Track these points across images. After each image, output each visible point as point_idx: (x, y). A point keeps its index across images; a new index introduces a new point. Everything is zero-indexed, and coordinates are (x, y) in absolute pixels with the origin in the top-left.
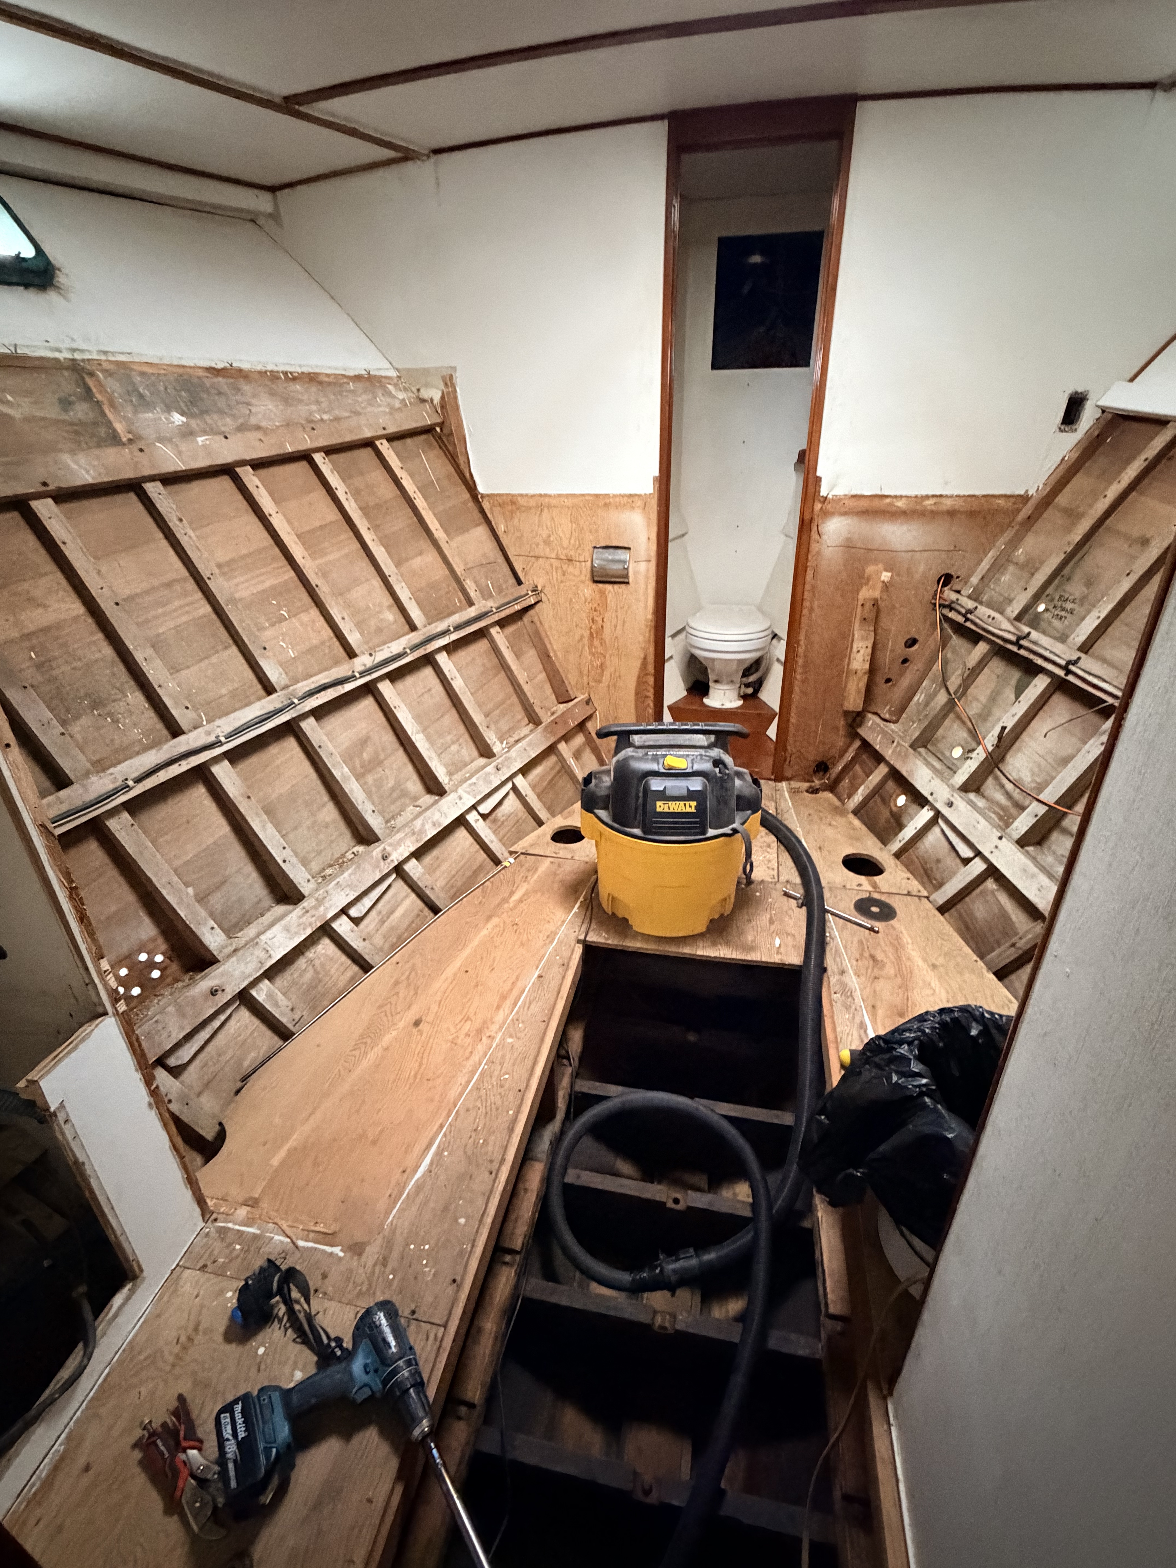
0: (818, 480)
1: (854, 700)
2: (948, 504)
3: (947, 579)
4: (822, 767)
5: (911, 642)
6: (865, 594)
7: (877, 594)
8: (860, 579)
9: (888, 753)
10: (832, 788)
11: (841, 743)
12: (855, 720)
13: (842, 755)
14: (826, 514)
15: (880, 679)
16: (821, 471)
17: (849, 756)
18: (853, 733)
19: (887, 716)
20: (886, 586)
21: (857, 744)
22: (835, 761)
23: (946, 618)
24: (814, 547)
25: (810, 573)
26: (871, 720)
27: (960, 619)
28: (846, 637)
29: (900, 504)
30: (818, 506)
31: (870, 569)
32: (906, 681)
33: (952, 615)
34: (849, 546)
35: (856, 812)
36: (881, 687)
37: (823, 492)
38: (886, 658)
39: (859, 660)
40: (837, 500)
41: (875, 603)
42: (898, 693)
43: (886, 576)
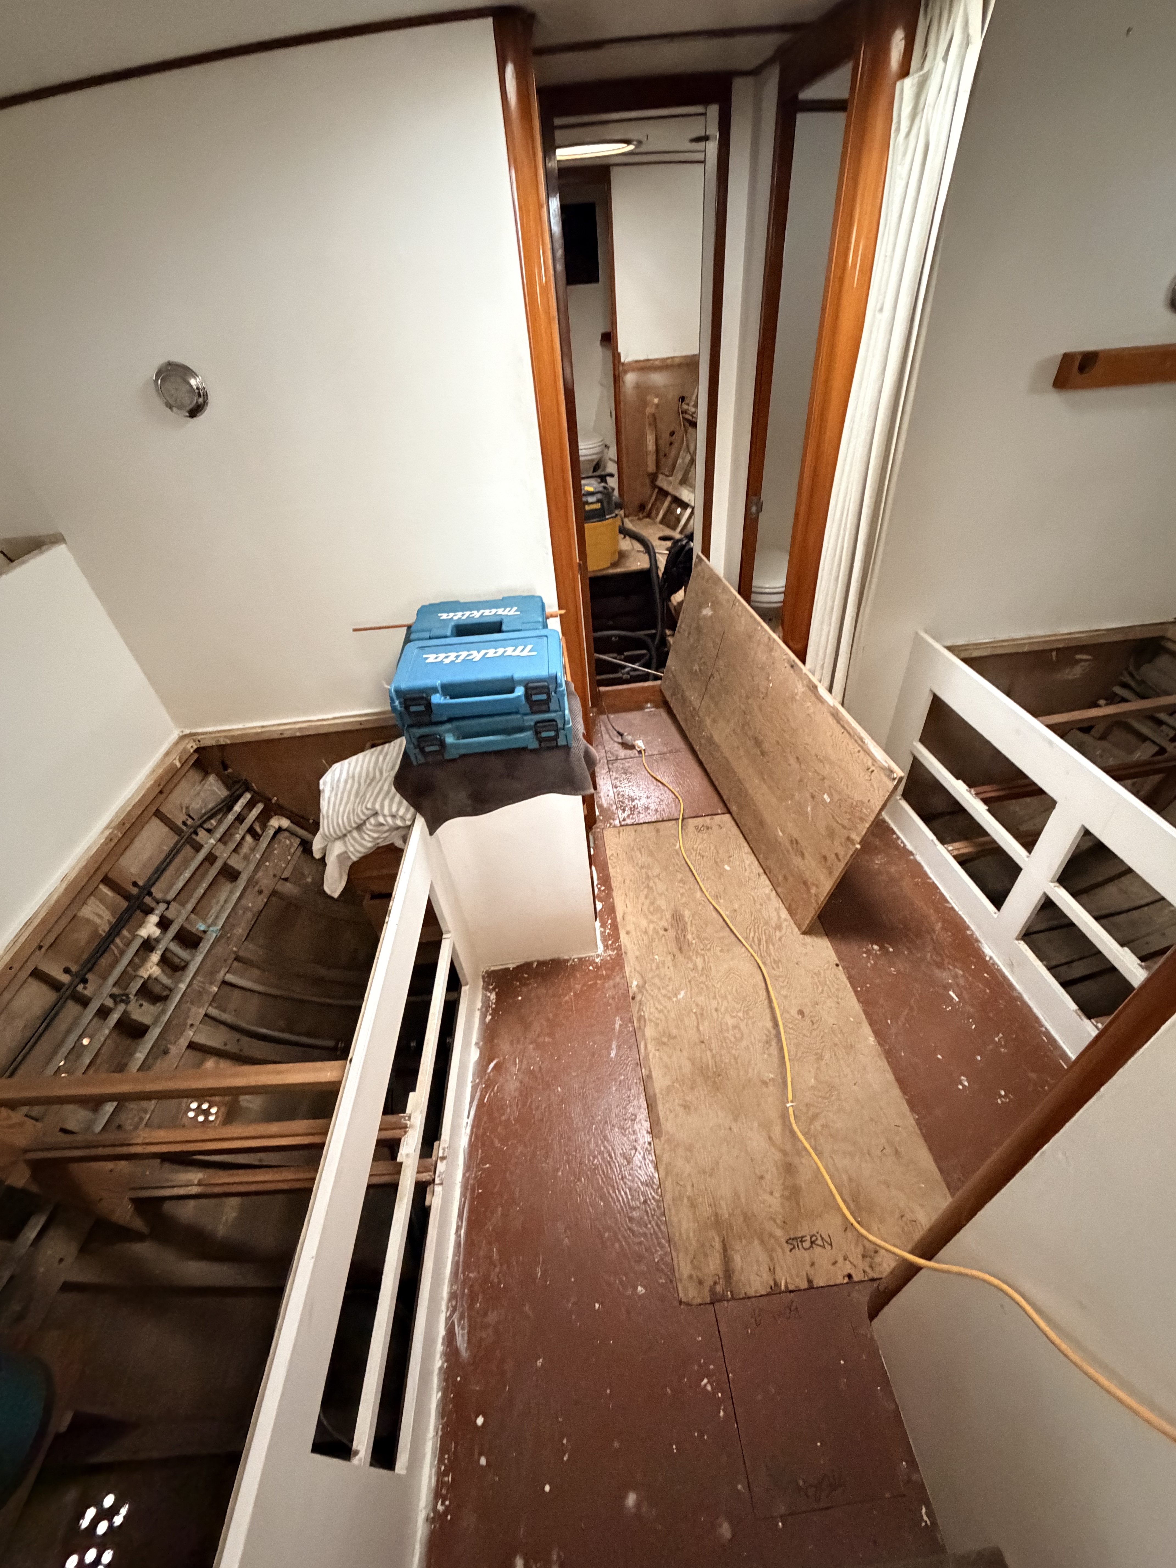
0: (619, 354)
1: (651, 468)
2: (677, 361)
3: (683, 399)
4: (642, 507)
5: (672, 434)
6: (649, 410)
7: (653, 410)
8: (645, 404)
9: (670, 489)
10: (649, 516)
11: (649, 492)
12: (654, 477)
13: (651, 497)
14: (626, 372)
15: (661, 454)
16: (621, 349)
17: (654, 498)
18: (654, 486)
19: (667, 473)
20: (657, 406)
21: (656, 490)
22: (647, 502)
23: (684, 419)
24: (622, 390)
25: (622, 403)
26: (661, 477)
27: (690, 418)
28: (643, 436)
29: (657, 363)
30: (621, 368)
31: (649, 398)
32: (673, 453)
33: (687, 416)
34: (638, 386)
35: (662, 522)
36: (663, 461)
37: (622, 360)
38: (662, 442)
39: (651, 446)
40: (629, 363)
41: (653, 415)
42: (670, 461)
43: (656, 401)
